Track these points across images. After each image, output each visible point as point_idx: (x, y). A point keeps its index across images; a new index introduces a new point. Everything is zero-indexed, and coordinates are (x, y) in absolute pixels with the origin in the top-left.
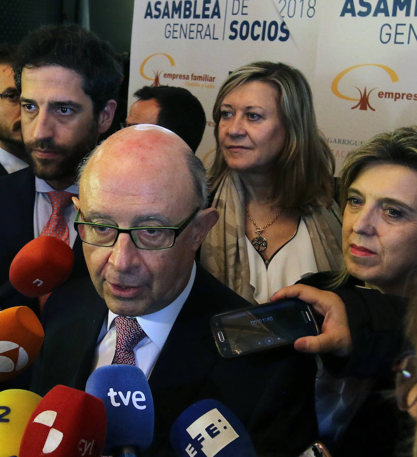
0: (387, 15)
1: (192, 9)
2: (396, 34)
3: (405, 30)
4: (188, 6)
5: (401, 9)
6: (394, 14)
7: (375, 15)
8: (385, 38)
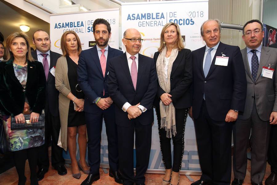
0: (140, 19)
1: (73, 25)
2: (143, 24)
3: (145, 23)
4: (71, 24)
5: (143, 18)
6: (142, 19)
7: (137, 19)
8: (140, 25)
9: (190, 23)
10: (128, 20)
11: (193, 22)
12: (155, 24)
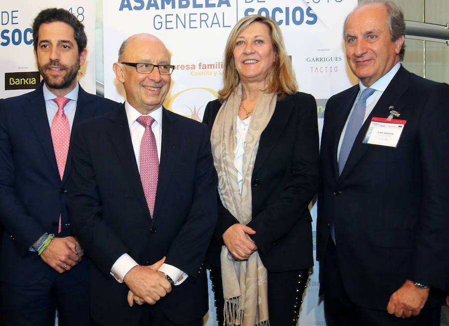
0: (157, 8)
2: (166, 22)
6: (163, 7)
7: (148, 8)
8: (158, 26)
9: (307, 18)
10: (121, 9)
11: (315, 16)
12: (203, 23)
